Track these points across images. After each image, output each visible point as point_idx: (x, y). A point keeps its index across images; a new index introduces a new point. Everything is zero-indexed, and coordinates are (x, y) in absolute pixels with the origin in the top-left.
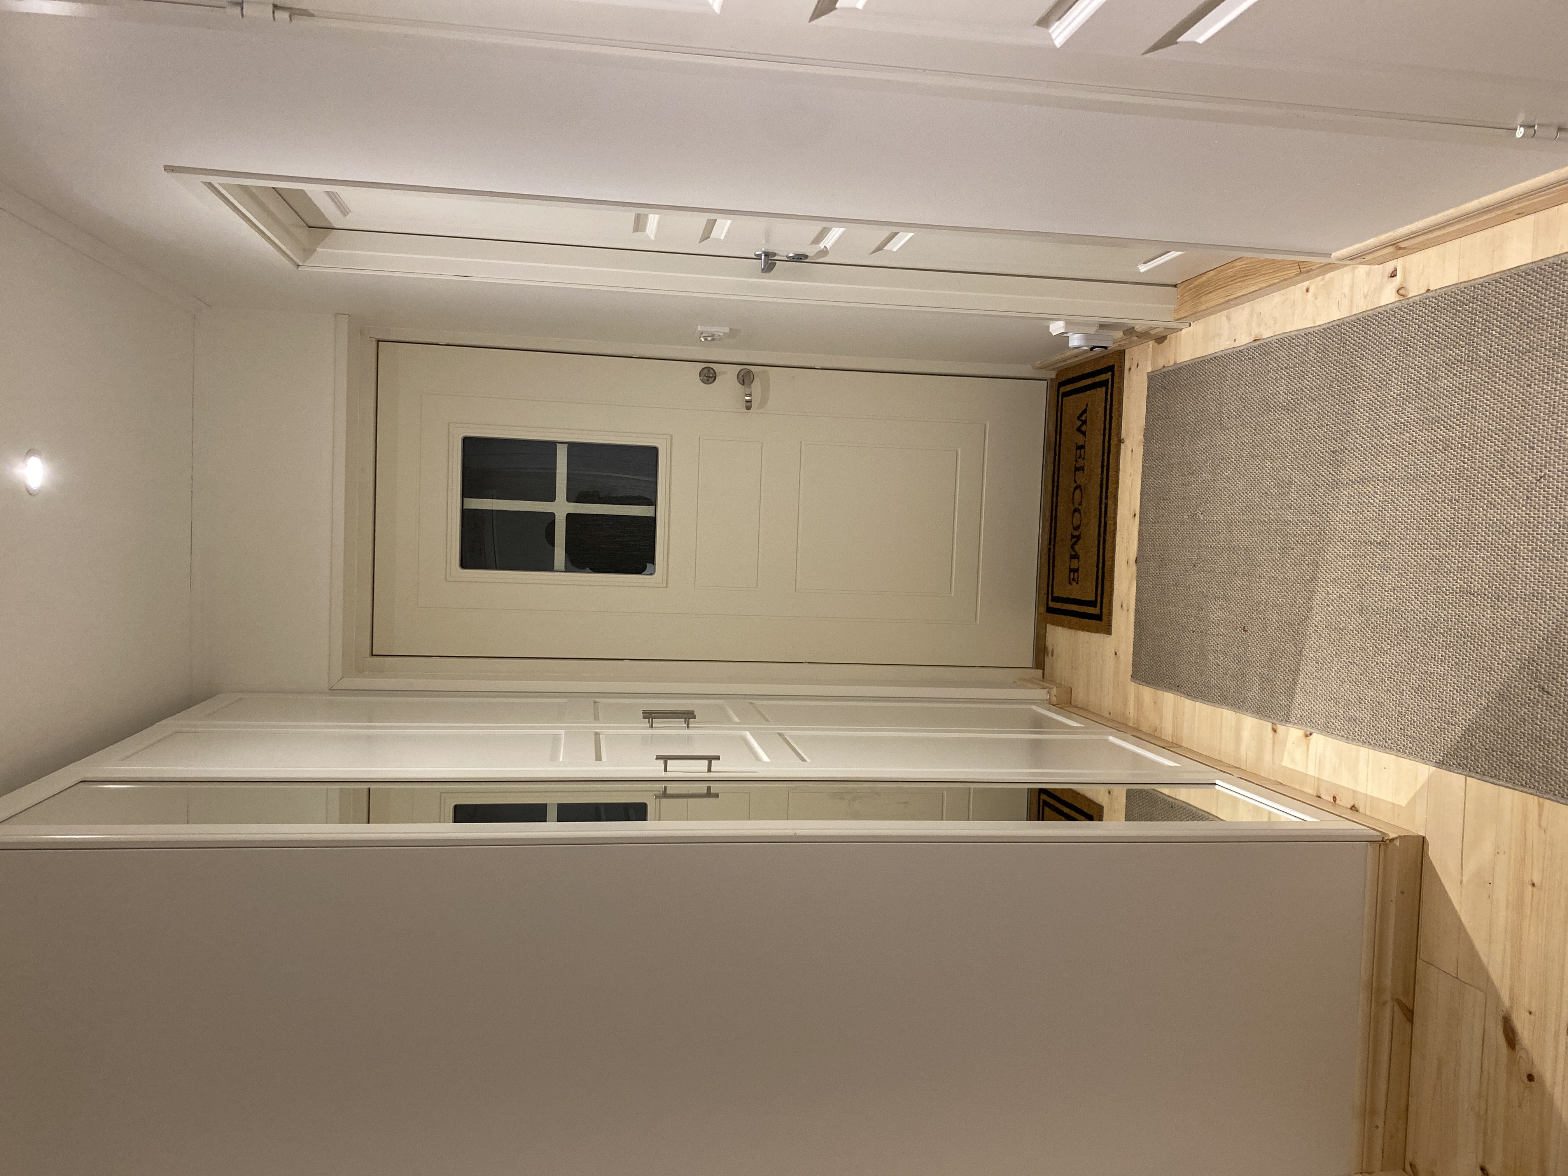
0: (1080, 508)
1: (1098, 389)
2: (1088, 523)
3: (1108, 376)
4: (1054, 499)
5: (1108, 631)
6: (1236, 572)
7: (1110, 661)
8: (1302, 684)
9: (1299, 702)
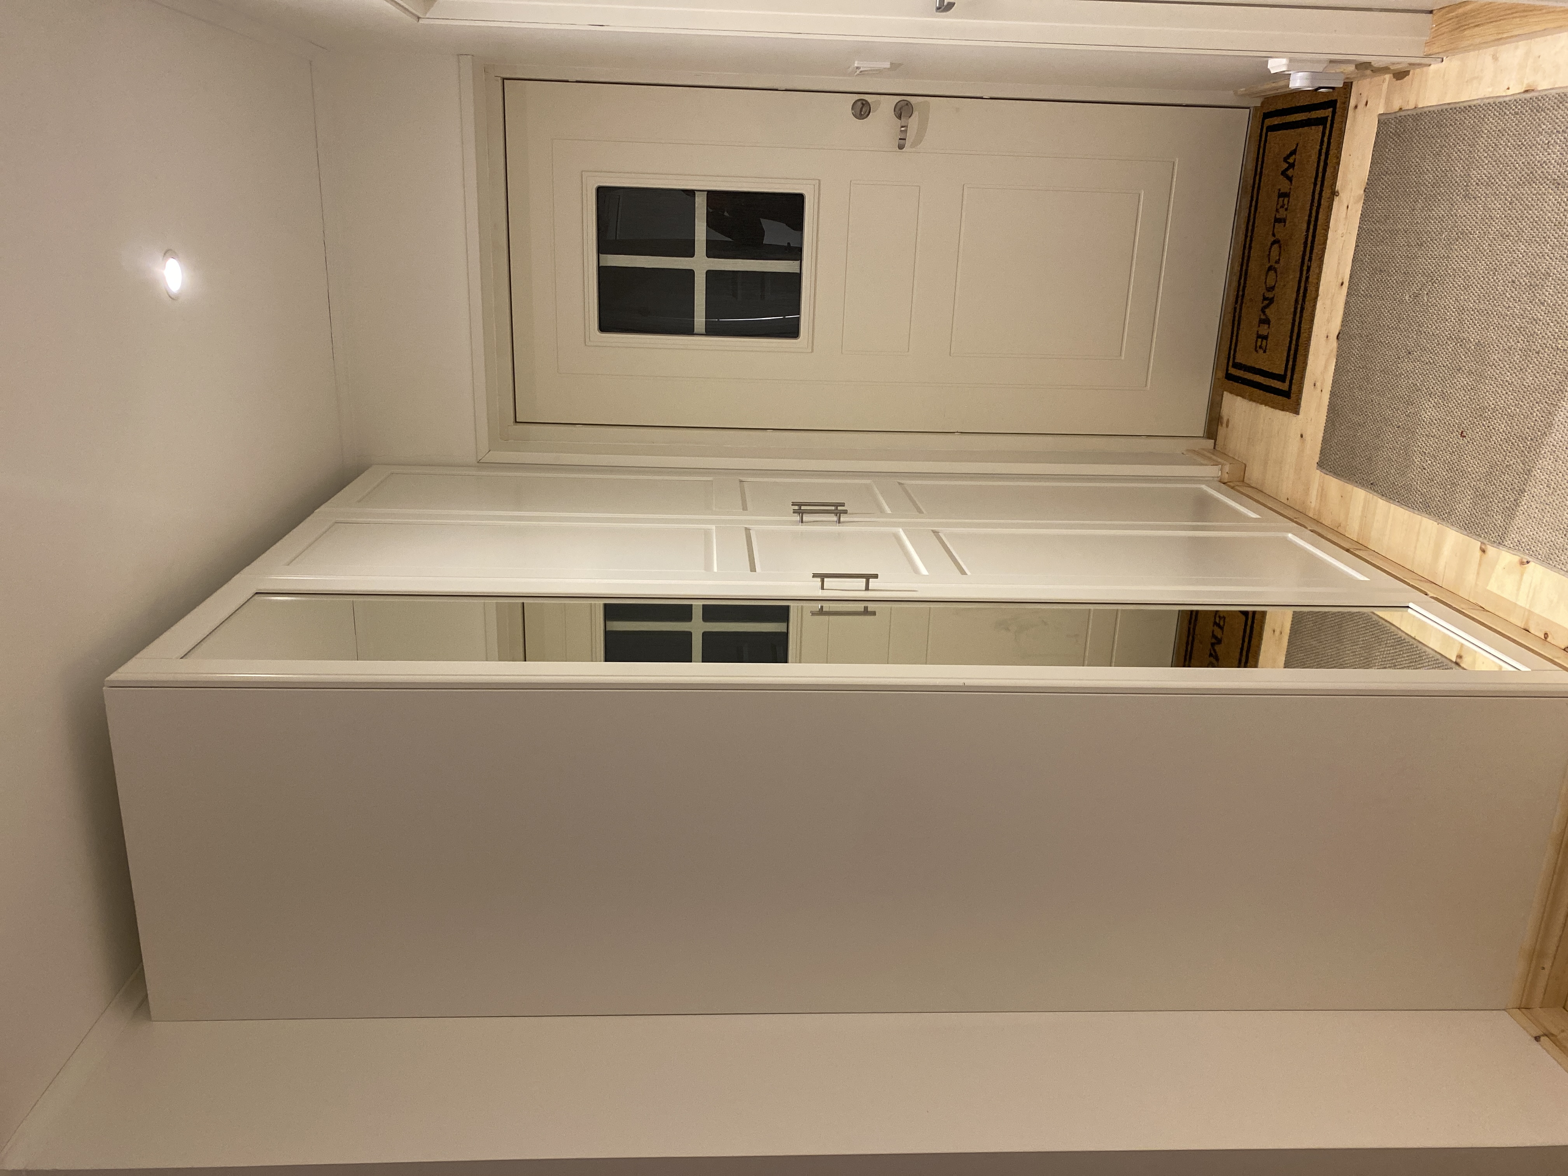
0: (1276, 266)
1: (1313, 127)
2: (1284, 286)
3: (1328, 112)
4: (1247, 252)
5: (1296, 410)
6: (1461, 368)
7: (1294, 445)
8: (1526, 507)
9: (1519, 526)
